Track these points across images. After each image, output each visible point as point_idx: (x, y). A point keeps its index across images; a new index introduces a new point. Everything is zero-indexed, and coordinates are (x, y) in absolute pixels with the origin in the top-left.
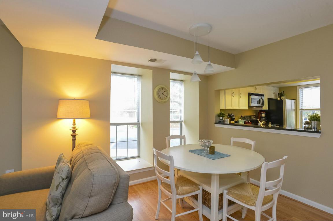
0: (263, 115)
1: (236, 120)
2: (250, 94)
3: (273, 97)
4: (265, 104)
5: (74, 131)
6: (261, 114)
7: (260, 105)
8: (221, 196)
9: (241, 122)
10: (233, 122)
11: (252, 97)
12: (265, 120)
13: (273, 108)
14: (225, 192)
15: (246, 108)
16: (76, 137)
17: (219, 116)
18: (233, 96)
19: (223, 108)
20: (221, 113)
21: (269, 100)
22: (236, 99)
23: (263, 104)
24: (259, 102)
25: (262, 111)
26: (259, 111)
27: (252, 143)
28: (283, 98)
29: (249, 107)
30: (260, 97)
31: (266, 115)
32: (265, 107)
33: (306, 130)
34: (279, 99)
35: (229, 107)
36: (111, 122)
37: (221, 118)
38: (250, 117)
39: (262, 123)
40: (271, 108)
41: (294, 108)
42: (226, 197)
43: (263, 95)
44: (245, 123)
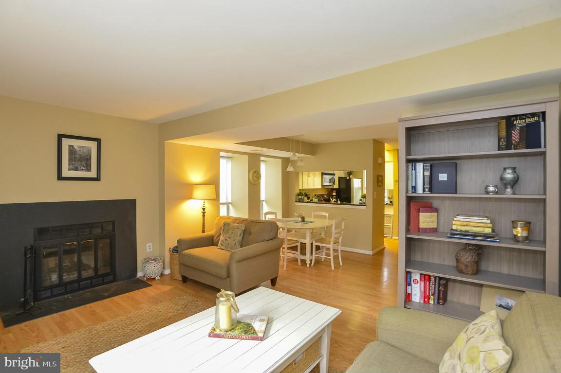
0: (334, 194)
1: (311, 199)
2: (323, 174)
3: (343, 176)
4: (336, 183)
5: (204, 209)
6: (333, 192)
7: (331, 184)
8: (312, 244)
9: (316, 200)
10: (309, 200)
11: (325, 176)
12: (336, 198)
13: (343, 186)
14: (314, 242)
15: (320, 187)
16: (205, 214)
17: (299, 195)
18: (309, 176)
19: (301, 188)
20: (300, 193)
21: (340, 178)
22: (311, 179)
23: (334, 183)
24: (330, 181)
25: (333, 189)
26: (330, 190)
27: (327, 215)
28: (351, 176)
29: (322, 186)
30: (332, 176)
31: (337, 193)
32: (336, 186)
33: (361, 205)
34: (348, 178)
35: (305, 187)
36: (220, 202)
37: (300, 197)
38: (323, 195)
39: (333, 200)
40: (341, 187)
41: (360, 186)
42: (315, 244)
43: (334, 174)
44: (318, 201)
